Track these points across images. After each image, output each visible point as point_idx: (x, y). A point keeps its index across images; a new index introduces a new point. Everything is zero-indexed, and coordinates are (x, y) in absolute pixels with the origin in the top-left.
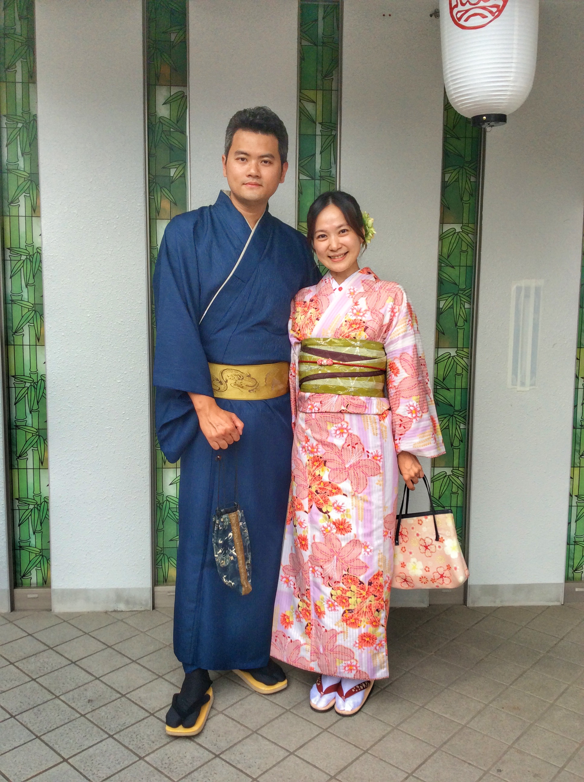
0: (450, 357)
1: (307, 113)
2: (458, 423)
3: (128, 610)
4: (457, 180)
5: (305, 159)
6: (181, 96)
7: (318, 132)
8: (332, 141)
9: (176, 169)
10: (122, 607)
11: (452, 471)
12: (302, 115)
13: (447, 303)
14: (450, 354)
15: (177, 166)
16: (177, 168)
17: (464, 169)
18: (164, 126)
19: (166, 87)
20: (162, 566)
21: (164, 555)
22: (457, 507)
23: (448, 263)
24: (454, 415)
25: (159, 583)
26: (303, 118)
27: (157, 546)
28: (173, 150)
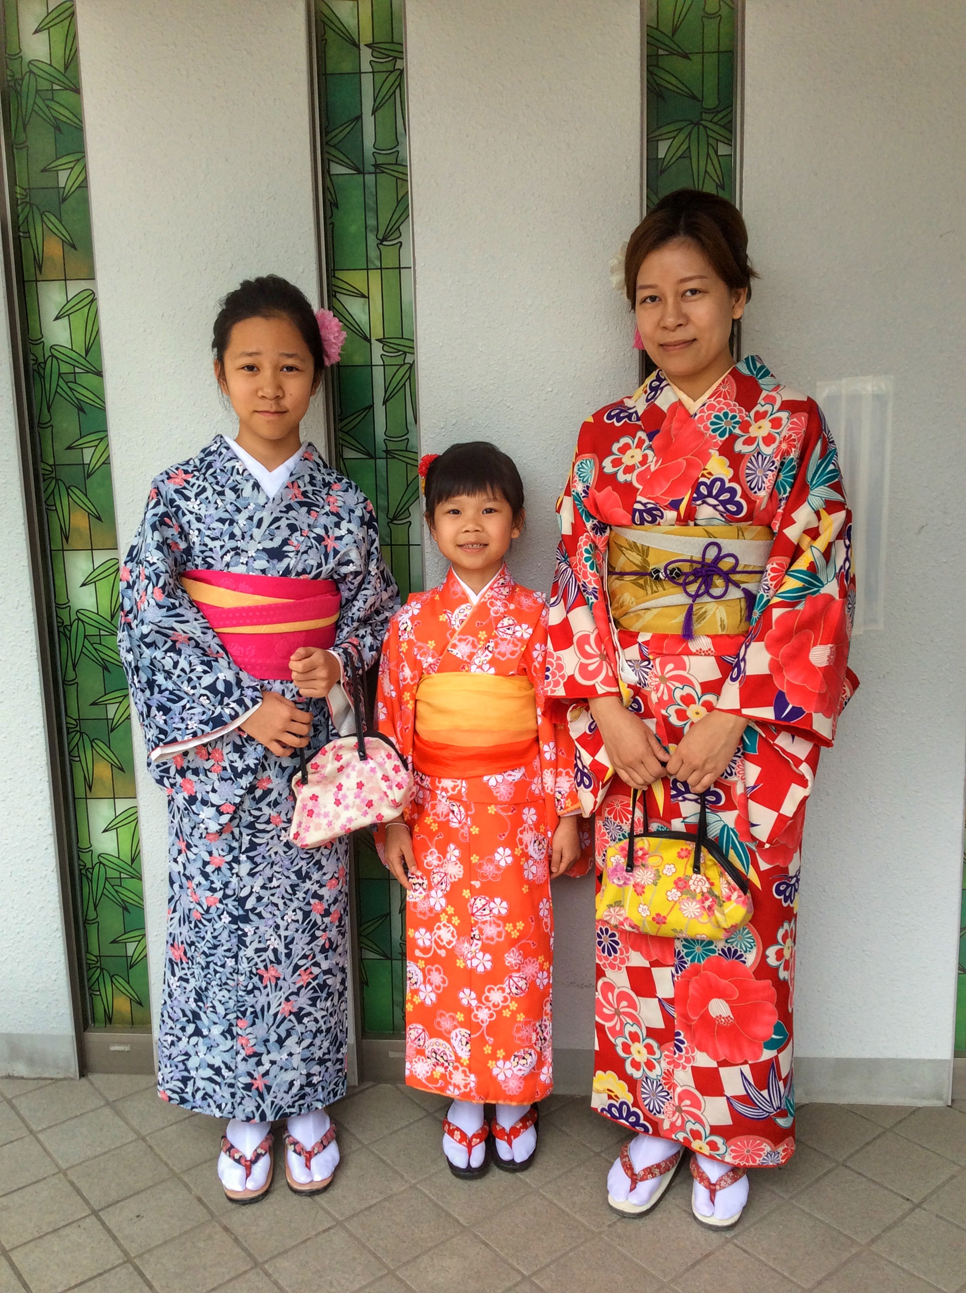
1: (339, 26)
3: (33, 1076)
4: (686, 155)
5: (341, 128)
7: (366, 67)
8: (397, 83)
9: (68, 172)
10: (21, 1069)
12: (327, 28)
15: (71, 165)
16: (72, 168)
17: (701, 128)
18: (39, 79)
20: (99, 991)
21: (102, 969)
25: (97, 1025)
26: (330, 35)
27: (87, 952)
28: (60, 130)
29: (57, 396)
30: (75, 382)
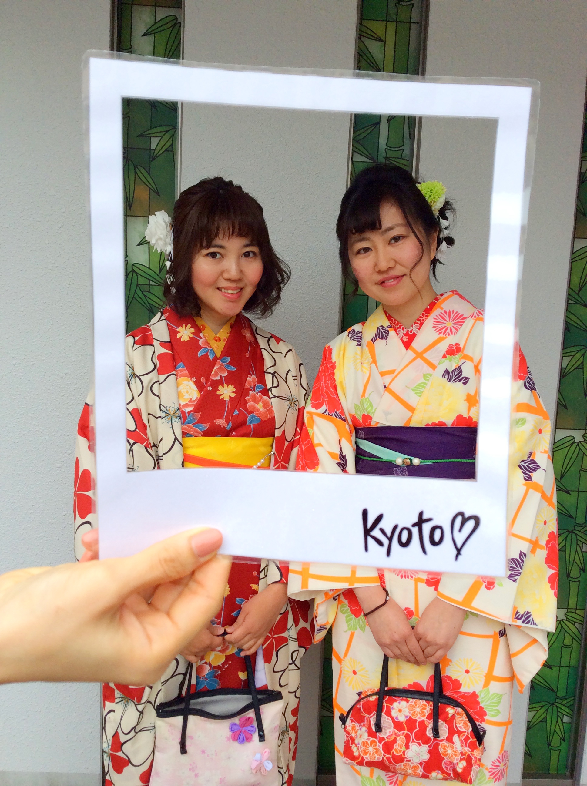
0: (573, 444)
1: (370, 57)
2: (579, 543)
5: (364, 129)
6: (172, 23)
9: (159, 138)
11: (565, 614)
12: (361, 58)
13: (574, 361)
14: (574, 438)
15: (162, 134)
16: (162, 136)
19: (148, 9)
22: (569, 667)
23: (579, 299)
24: (575, 531)
26: (363, 63)
28: (155, 108)
29: (134, 300)
30: (149, 292)
